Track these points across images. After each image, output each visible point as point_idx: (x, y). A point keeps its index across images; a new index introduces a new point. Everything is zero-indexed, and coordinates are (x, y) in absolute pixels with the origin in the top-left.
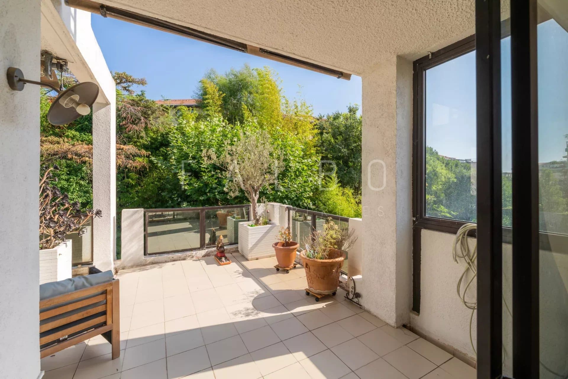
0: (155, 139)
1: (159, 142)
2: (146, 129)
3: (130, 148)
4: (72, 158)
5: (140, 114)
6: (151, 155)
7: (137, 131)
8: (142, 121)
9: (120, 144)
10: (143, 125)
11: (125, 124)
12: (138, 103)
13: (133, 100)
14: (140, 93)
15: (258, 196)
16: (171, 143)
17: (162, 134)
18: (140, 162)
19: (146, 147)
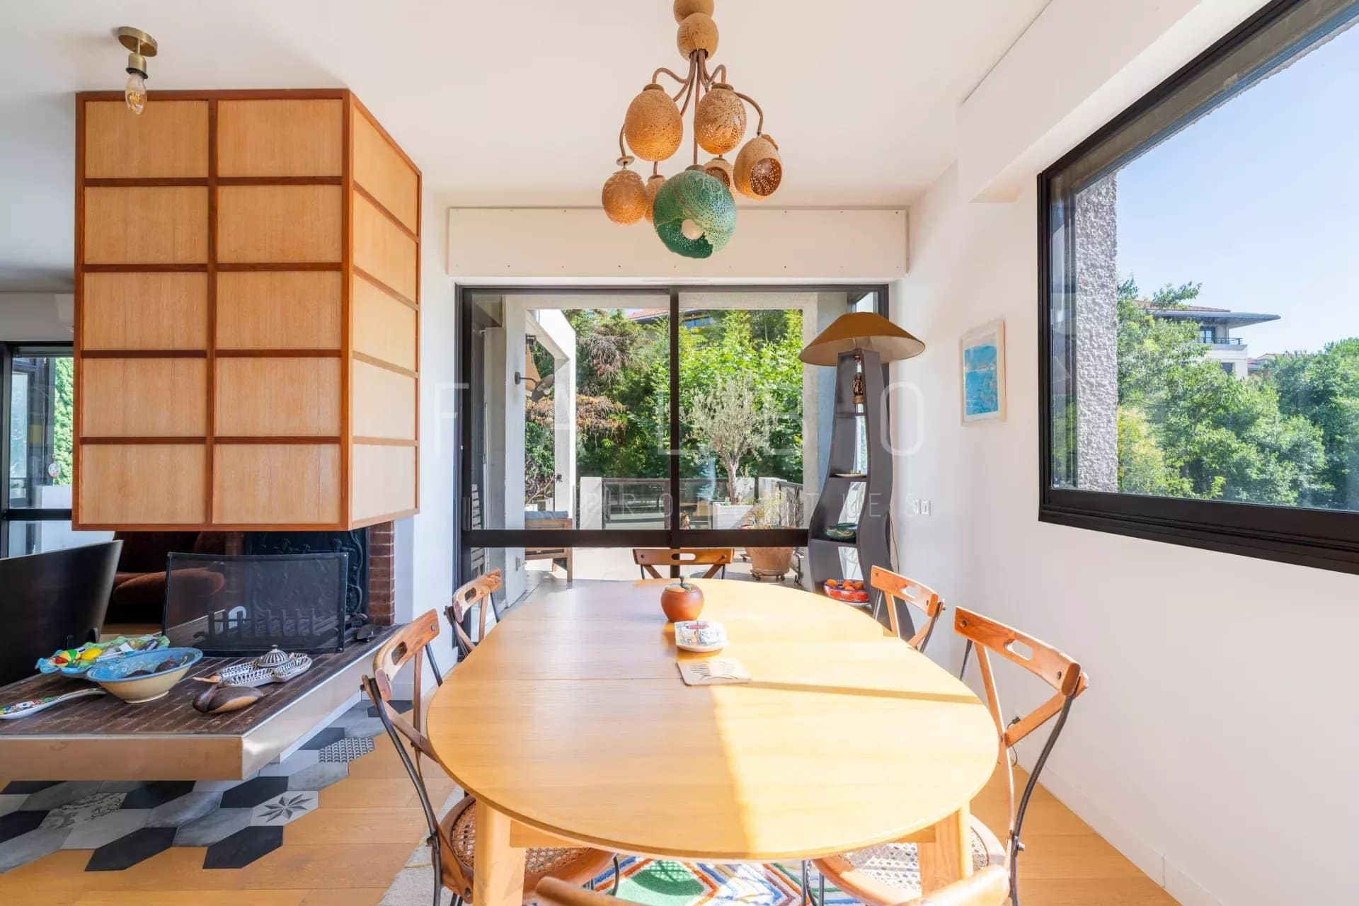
0: (637, 383)
1: (642, 387)
2: (624, 367)
3: (602, 401)
4: (535, 419)
5: (613, 347)
6: (629, 410)
7: (611, 373)
8: (618, 357)
9: (591, 396)
10: (619, 364)
11: (596, 365)
12: (612, 330)
13: (606, 326)
14: (615, 313)
15: (737, 465)
16: (655, 390)
17: (647, 374)
18: (615, 423)
19: (623, 398)
